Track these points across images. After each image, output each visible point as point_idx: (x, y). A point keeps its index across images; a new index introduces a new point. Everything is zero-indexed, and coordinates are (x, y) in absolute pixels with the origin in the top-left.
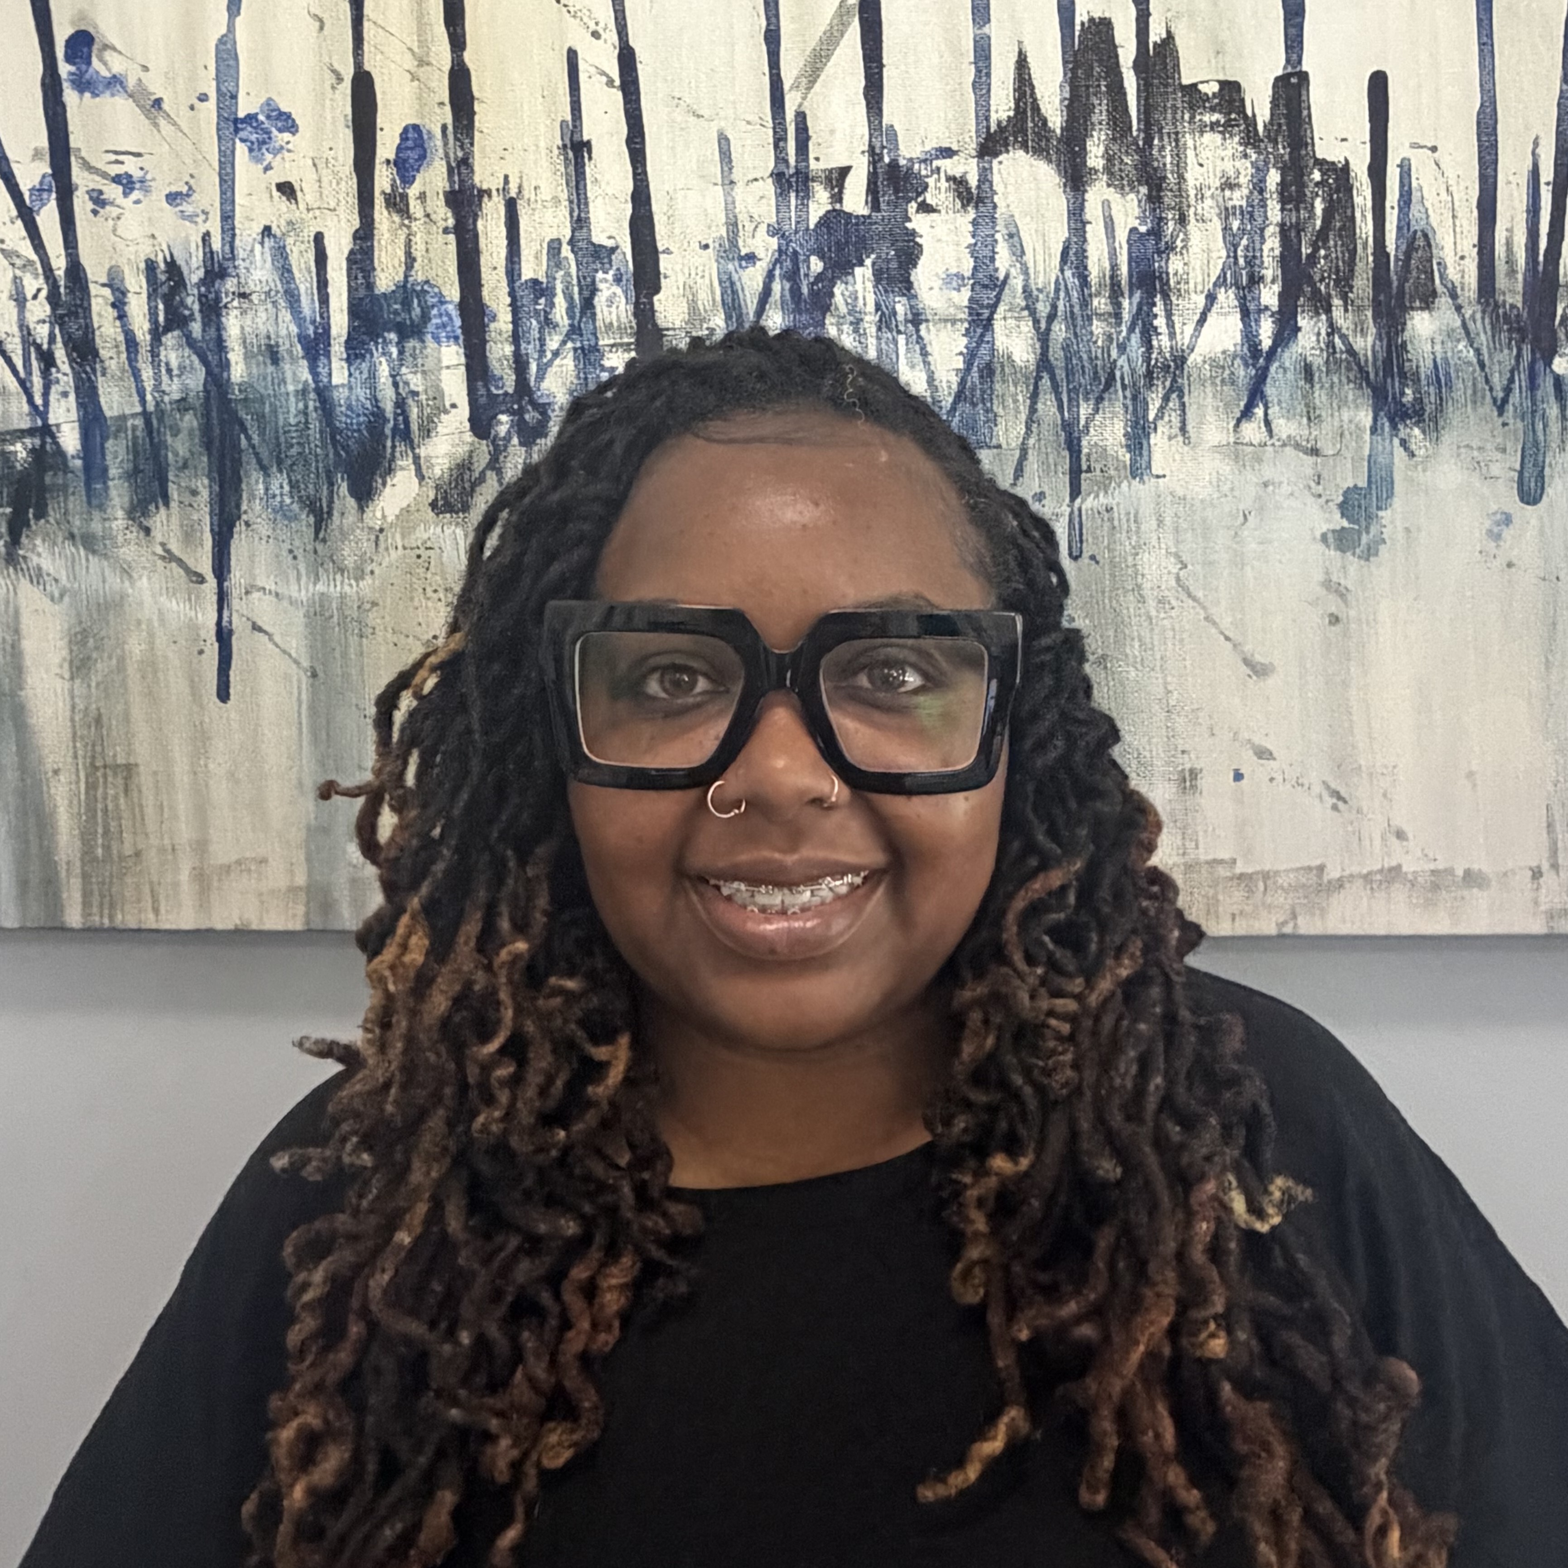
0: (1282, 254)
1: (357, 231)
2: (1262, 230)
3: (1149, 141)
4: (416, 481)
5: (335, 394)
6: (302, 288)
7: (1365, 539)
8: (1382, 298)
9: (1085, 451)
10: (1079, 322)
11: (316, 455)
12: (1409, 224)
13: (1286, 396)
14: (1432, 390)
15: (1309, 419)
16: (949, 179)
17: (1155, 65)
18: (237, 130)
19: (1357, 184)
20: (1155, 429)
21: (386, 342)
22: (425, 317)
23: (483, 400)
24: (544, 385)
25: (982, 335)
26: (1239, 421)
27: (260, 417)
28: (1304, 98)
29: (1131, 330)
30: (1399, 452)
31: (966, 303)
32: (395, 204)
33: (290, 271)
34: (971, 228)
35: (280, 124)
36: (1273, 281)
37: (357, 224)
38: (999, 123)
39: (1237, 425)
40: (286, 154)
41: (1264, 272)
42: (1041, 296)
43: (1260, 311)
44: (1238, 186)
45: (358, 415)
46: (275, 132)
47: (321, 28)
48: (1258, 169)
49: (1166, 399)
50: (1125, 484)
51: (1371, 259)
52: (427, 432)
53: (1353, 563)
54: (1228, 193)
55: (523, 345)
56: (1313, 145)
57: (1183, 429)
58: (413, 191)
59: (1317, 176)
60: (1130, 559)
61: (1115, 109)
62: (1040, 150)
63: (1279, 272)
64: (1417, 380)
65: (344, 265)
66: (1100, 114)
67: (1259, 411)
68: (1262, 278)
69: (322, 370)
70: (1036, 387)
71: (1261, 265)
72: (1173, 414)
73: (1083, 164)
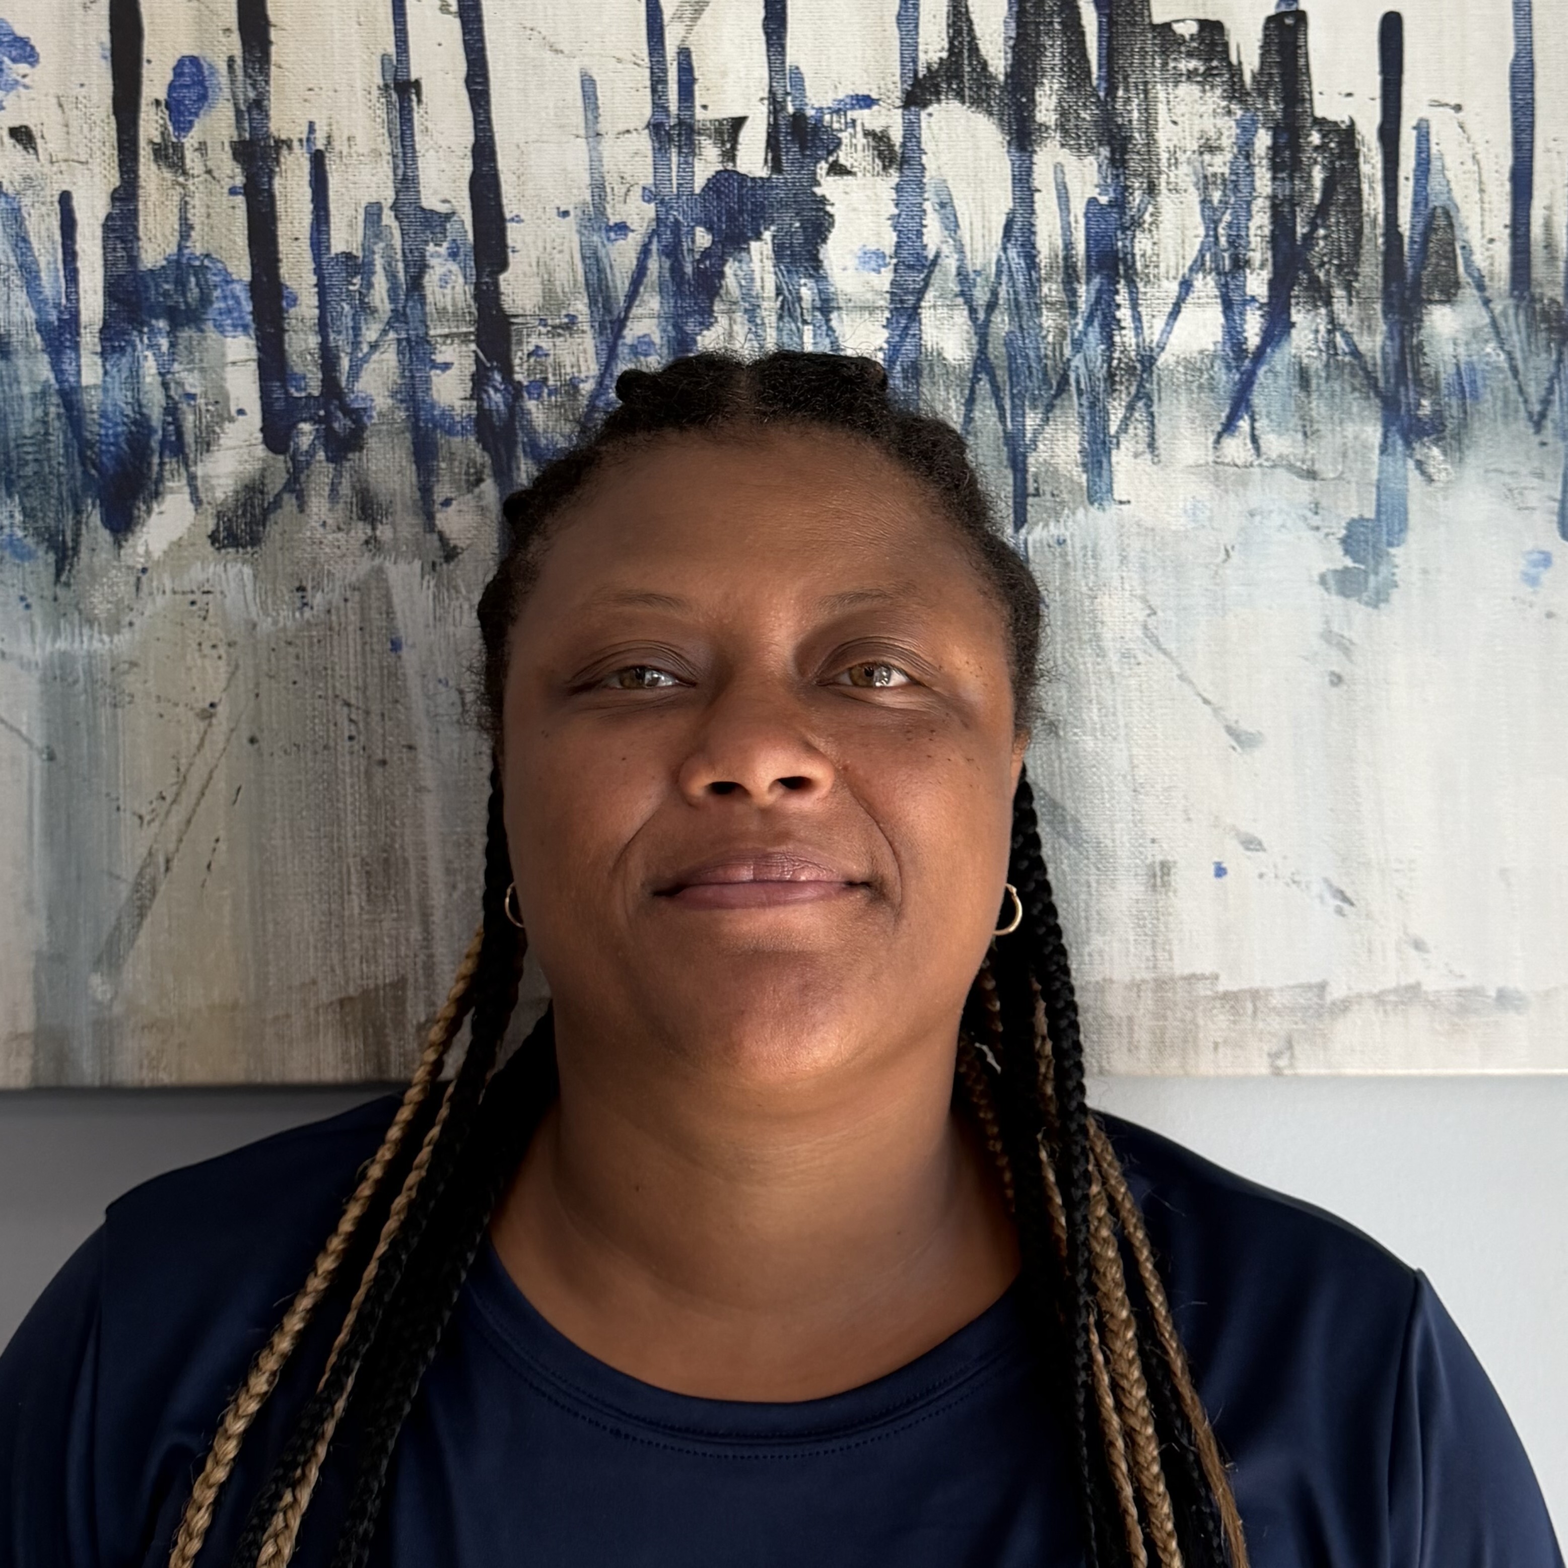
0: (1273, 232)
1: (115, 191)
2: (1249, 203)
3: (1111, 91)
4: (191, 506)
5: (86, 397)
6: (43, 261)
7: (1373, 581)
8: (1393, 288)
9: (1032, 470)
10: (1025, 310)
11: (59, 476)
12: (1426, 199)
13: (1276, 407)
14: (1454, 402)
15: (1305, 434)
16: (867, 134)
19: (1364, 150)
20: (1118, 443)
21: (153, 332)
22: (205, 300)
23: (279, 406)
24: (359, 386)
25: (906, 328)
26: (1220, 436)
28: (1301, 43)
29: (1089, 322)
30: (1414, 475)
31: (887, 287)
32: (167, 157)
33: (25, 240)
34: (894, 196)
35: (14, 53)
36: (1262, 266)
37: (115, 180)
38: (929, 68)
39: (1217, 441)
40: (21, 89)
41: (1250, 255)
42: (979, 279)
43: (1245, 303)
44: (1219, 149)
45: (116, 424)
46: (7, 62)
48: (1244, 130)
49: (1131, 408)
50: (1080, 512)
51: (1380, 240)
52: (207, 444)
53: (1358, 611)
54: (1207, 157)
55: (332, 336)
56: (1311, 100)
57: (1152, 445)
58: (190, 141)
59: (1315, 138)
60: (1087, 603)
61: (1071, 52)
62: (979, 102)
63: (1269, 255)
64: (1435, 389)
65: (99, 232)
66: (1053, 55)
67: (1244, 424)
68: (1247, 263)
69: (69, 368)
70: (972, 391)
71: (1247, 247)
72: (1140, 426)
73: (1032, 118)
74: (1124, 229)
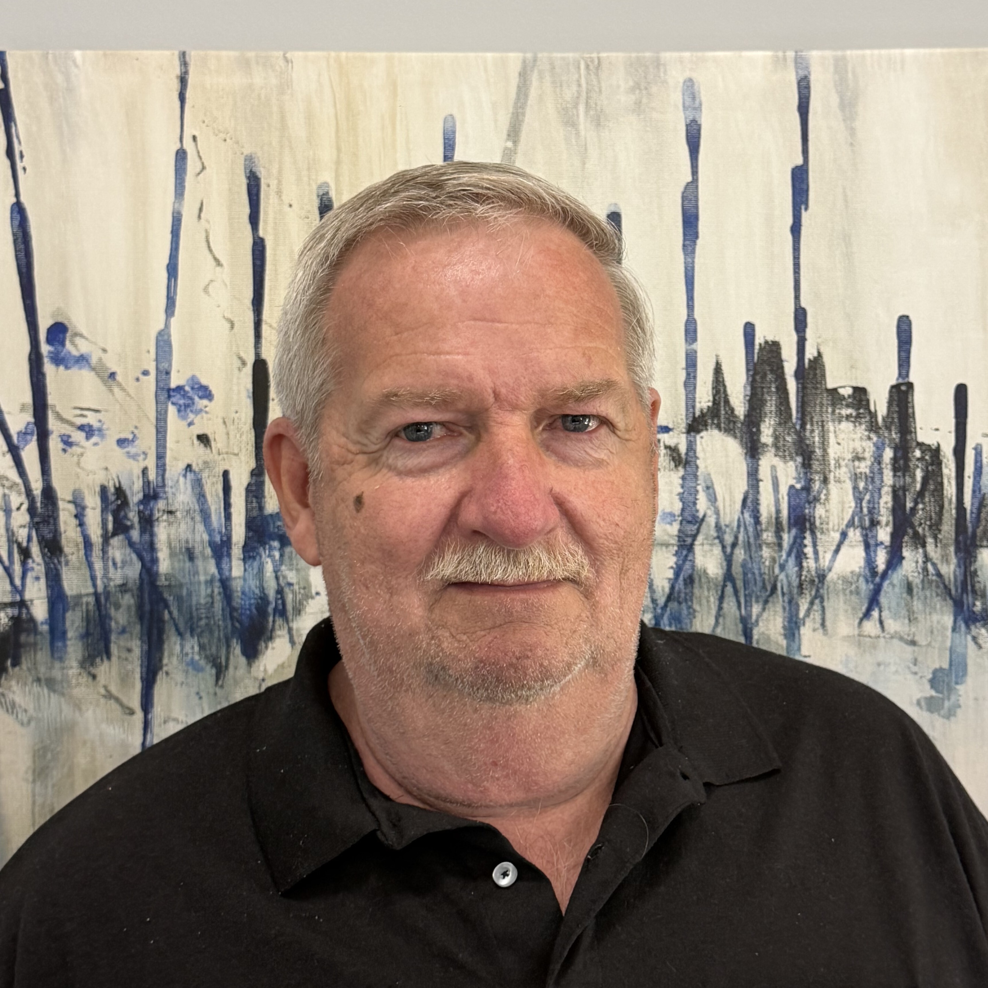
0: (893, 506)
1: (253, 470)
2: (880, 490)
3: (803, 426)
4: (289, 644)
5: (234, 583)
6: (213, 508)
7: (947, 704)
8: (961, 538)
9: (755, 636)
10: (753, 549)
11: (219, 626)
12: (980, 490)
13: (894, 604)
15: (910, 620)
16: (666, 447)
17: (809, 374)
18: (169, 397)
19: (945, 461)
20: (804, 623)
21: (271, 549)
25: (686, 556)
26: (861, 620)
27: (179, 599)
28: (910, 400)
29: (789, 554)
30: (971, 644)
31: (676, 532)
33: (204, 496)
34: (680, 481)
35: (201, 394)
36: (887, 525)
37: (253, 465)
38: (702, 411)
39: (860, 623)
40: (205, 415)
41: (880, 518)
42: (728, 530)
43: (877, 545)
44: (864, 459)
45: (250, 599)
46: (196, 399)
47: (232, 327)
48: (878, 448)
49: (812, 603)
51: (954, 512)
52: (298, 611)
53: (938, 721)
54: (857, 463)
56: (915, 433)
57: (823, 625)
59: (918, 453)
61: (781, 404)
62: (729, 430)
63: (891, 518)
64: (984, 596)
65: (243, 493)
66: (771, 405)
67: (875, 614)
68: (878, 523)
69: (225, 566)
70: (723, 592)
71: (879, 513)
72: (816, 613)
73: (758, 440)
74: (810, 503)
